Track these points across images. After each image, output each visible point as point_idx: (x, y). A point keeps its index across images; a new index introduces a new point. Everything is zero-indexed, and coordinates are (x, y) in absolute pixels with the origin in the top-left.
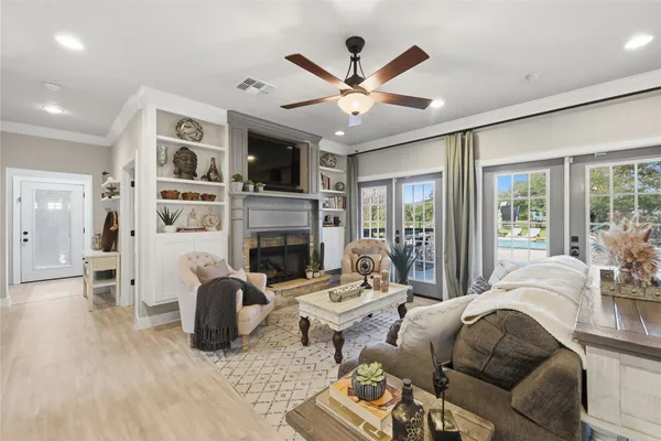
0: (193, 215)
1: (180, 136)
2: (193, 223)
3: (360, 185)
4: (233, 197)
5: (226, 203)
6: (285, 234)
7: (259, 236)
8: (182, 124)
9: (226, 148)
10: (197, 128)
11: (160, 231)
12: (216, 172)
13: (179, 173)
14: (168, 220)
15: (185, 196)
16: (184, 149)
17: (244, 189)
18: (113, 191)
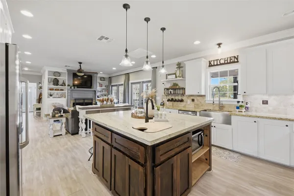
0: (57, 94)
1: (54, 76)
2: (57, 96)
3: (112, 86)
4: (68, 90)
5: (66, 91)
6: (84, 99)
7: (75, 99)
8: (55, 73)
9: (67, 78)
10: (59, 74)
11: (48, 97)
12: (64, 84)
13: (54, 84)
14: (51, 95)
15: (56, 90)
16: (56, 78)
17: (71, 88)
18: (41, 88)
